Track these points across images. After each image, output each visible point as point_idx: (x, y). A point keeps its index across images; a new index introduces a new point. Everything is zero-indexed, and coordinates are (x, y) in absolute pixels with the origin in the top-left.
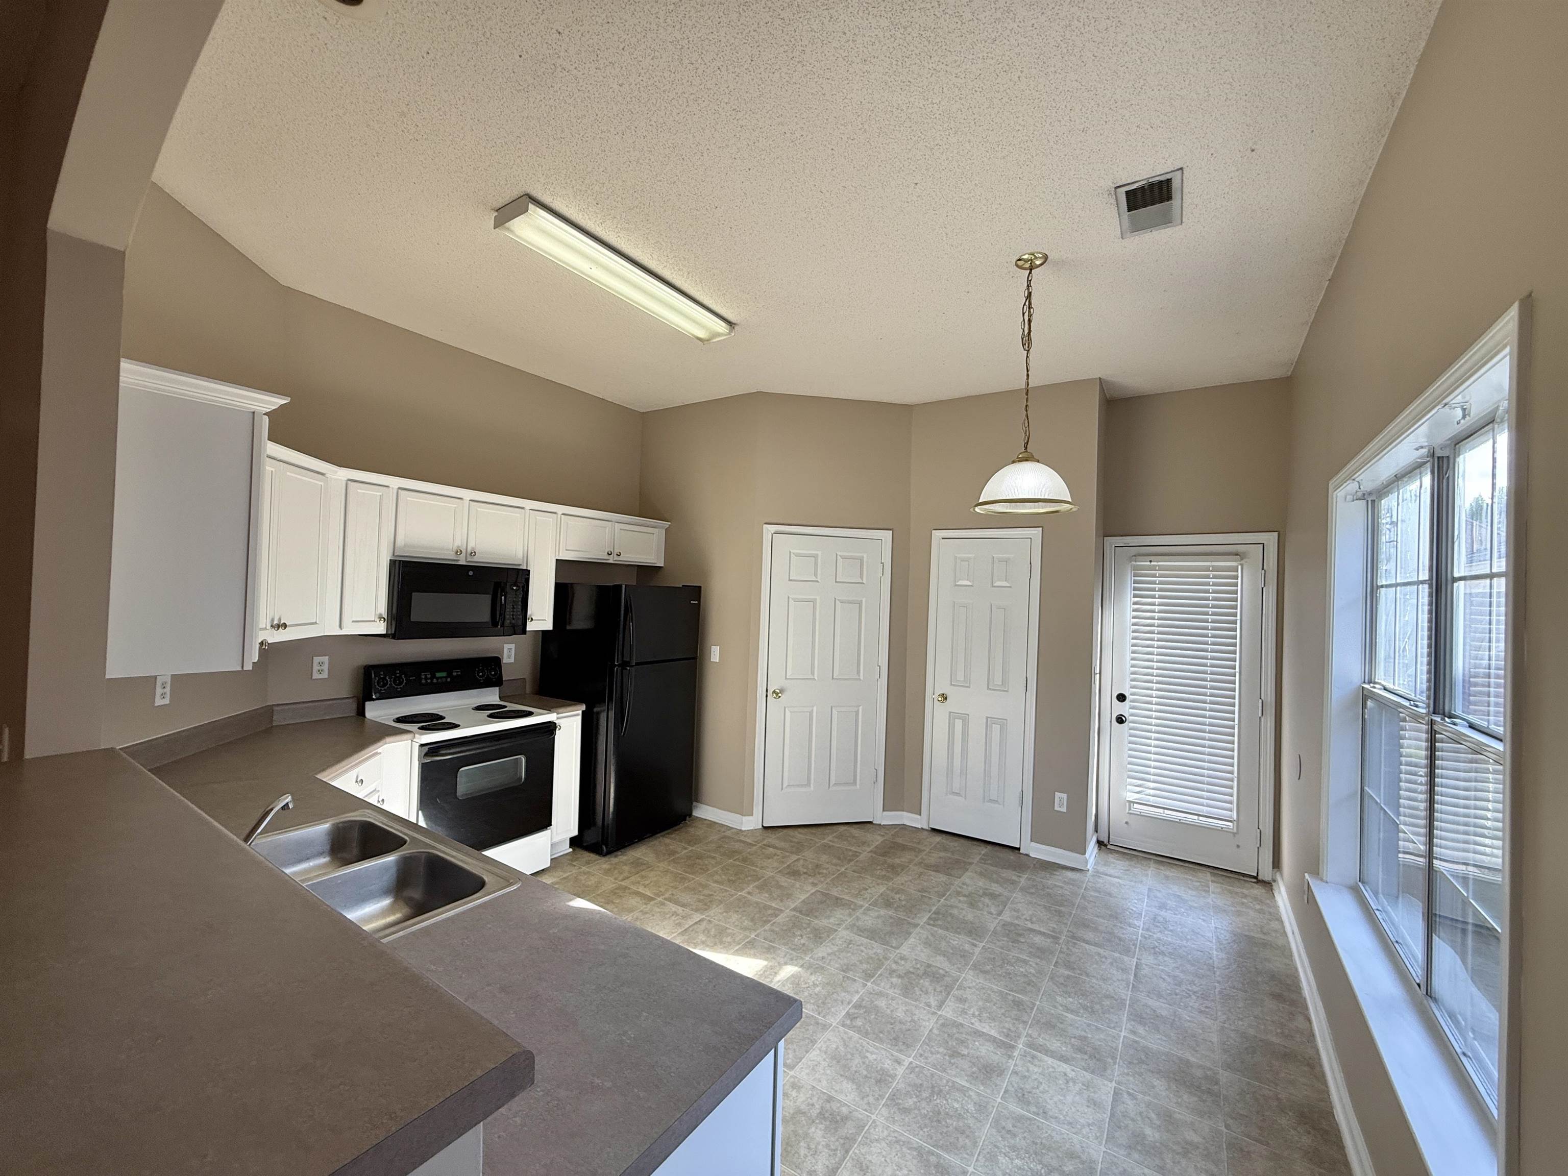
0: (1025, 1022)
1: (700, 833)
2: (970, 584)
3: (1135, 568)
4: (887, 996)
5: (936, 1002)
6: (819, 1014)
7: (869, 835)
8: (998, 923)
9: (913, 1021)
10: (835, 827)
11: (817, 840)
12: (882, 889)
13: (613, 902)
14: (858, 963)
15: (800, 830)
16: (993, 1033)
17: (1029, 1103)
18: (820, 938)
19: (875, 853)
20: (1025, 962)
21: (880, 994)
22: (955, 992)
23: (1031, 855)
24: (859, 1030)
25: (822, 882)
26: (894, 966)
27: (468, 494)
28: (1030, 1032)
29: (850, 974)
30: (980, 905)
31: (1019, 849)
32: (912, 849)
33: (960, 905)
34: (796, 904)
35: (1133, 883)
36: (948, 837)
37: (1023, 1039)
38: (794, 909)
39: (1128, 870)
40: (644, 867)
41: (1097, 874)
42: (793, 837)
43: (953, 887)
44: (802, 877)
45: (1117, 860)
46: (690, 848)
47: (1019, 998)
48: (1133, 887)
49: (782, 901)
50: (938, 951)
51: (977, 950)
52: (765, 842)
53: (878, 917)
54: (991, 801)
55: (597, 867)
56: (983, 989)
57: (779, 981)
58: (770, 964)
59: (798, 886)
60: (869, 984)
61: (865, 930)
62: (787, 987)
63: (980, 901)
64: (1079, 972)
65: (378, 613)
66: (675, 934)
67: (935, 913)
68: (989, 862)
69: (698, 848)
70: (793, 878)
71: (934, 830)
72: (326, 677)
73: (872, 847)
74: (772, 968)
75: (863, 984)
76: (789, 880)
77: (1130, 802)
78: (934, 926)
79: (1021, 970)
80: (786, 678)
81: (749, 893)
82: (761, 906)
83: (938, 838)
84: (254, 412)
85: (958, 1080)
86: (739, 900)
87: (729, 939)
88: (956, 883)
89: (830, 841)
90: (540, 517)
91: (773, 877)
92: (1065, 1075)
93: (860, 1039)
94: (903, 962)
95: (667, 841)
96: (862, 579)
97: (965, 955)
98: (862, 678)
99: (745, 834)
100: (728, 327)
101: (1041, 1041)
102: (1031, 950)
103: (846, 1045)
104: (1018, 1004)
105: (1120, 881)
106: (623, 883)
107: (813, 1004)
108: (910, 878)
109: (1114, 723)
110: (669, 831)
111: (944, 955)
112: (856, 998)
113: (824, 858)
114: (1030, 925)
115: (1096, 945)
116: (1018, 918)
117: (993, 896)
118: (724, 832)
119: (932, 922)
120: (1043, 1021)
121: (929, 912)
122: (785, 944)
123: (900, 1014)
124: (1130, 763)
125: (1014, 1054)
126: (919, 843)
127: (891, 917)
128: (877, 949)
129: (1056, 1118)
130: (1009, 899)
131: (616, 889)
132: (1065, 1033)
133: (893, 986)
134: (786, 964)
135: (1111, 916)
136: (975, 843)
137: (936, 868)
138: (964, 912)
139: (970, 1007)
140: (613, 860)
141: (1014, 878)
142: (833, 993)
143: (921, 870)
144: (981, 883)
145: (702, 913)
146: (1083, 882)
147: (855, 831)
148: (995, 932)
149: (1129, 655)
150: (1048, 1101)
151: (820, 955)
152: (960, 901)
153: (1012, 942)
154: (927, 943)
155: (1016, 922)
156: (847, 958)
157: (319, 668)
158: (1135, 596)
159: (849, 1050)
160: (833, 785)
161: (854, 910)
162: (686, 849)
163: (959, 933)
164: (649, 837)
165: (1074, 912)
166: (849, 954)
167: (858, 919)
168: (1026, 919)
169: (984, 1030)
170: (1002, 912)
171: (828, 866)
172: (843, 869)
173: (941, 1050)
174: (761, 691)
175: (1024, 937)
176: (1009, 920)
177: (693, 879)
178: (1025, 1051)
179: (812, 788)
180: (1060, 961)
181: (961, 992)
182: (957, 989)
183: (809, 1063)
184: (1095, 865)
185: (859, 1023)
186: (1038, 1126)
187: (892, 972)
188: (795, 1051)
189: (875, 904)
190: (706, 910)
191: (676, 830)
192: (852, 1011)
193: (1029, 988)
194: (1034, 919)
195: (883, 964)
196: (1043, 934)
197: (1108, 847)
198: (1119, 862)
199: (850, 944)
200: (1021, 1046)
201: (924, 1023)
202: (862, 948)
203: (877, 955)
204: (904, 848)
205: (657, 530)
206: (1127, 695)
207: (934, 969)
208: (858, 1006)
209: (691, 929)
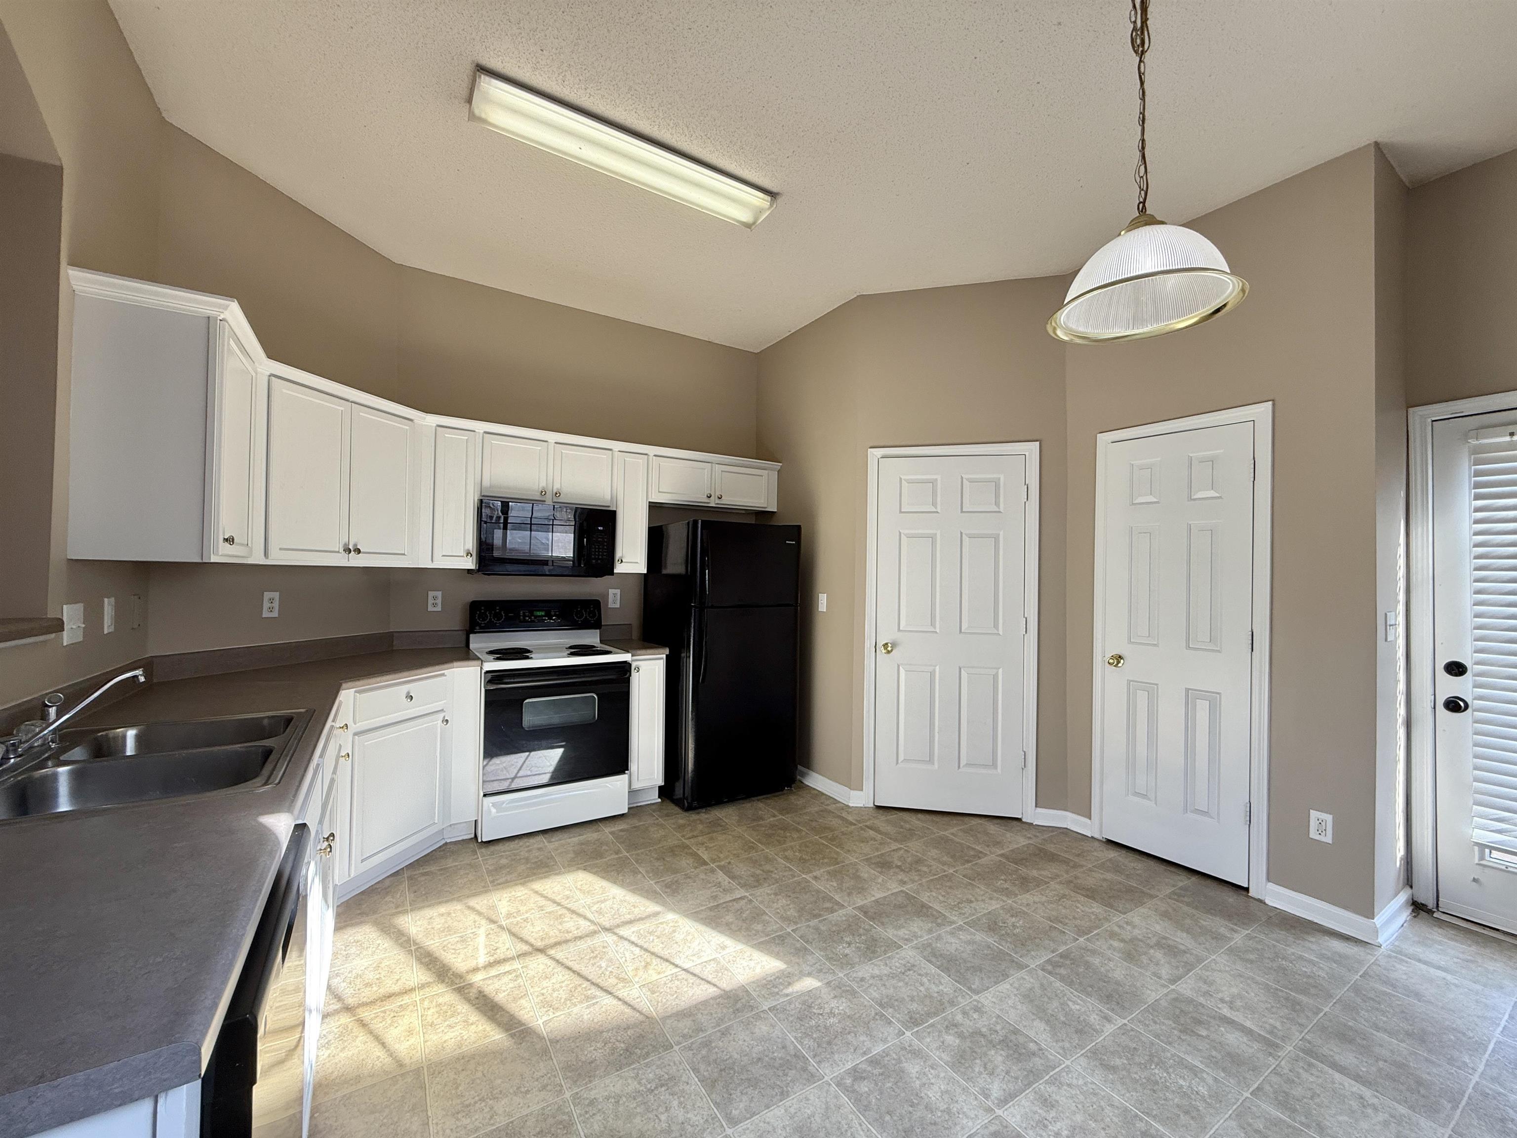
1: (801, 802)
2: (1155, 500)
3: (1476, 451)
4: (925, 1058)
5: (1002, 1093)
6: (814, 1056)
7: (1008, 835)
8: (1166, 995)
9: (948, 1111)
10: (966, 819)
11: (935, 830)
12: (995, 905)
13: (664, 859)
14: (907, 999)
15: (920, 816)
18: (874, 952)
19: (1007, 858)
20: (1194, 1071)
21: (916, 1054)
22: (1040, 1085)
23: (1267, 902)
24: (858, 1099)
25: (913, 881)
26: (959, 1018)
27: (552, 437)
29: (888, 1013)
30: (1145, 959)
31: (1247, 890)
32: (1066, 862)
33: (1109, 953)
34: (865, 902)
35: (1478, 987)
36: (1131, 855)
38: (860, 908)
39: (1471, 961)
40: (720, 828)
41: (1398, 954)
42: (906, 822)
43: (1106, 925)
44: (892, 871)
45: (1449, 939)
46: (781, 817)
47: (1157, 1130)
48: (1477, 993)
49: (849, 894)
50: (1041, 1013)
51: (1109, 1029)
52: (868, 823)
53: (969, 943)
54: (1197, 811)
55: (673, 821)
56: (1095, 1094)
57: (787, 995)
58: (790, 970)
59: (880, 880)
60: (908, 1034)
61: (941, 955)
62: (792, 1006)
63: (1145, 953)
64: (1303, 1119)
65: (466, 548)
66: (703, 908)
67: (1061, 956)
68: (1186, 899)
69: (788, 819)
70: (879, 870)
71: (1110, 842)
72: (440, 610)
73: (1006, 850)
74: (789, 975)
75: (900, 1030)
76: (873, 871)
77: (1482, 846)
78: (1050, 973)
79: (1181, 1082)
80: (899, 629)
81: (816, 878)
82: (821, 895)
83: (1113, 854)
84: (209, 317)
86: (799, 883)
87: (759, 927)
88: (1116, 919)
89: (953, 834)
90: (629, 458)
91: (855, 864)
93: (853, 1112)
94: (976, 1016)
95: (761, 805)
96: (998, 507)
97: (1083, 1030)
98: (1001, 633)
99: (850, 810)
100: (769, 198)
102: (1214, 1053)
103: (826, 1116)
105: (1449, 977)
106: (687, 842)
107: (815, 1040)
108: (1044, 898)
109: (1441, 710)
110: (769, 796)
111: (1048, 1022)
112: (878, 1049)
113: (934, 852)
114: (1226, 1011)
115: (1357, 1078)
116: (1207, 994)
117: (1172, 951)
118: (828, 805)
119: (1050, 968)
121: (1053, 952)
122: (824, 949)
123: (933, 1094)
124: (1476, 780)
126: (1078, 855)
127: (989, 947)
128: (946, 985)
130: (1200, 960)
131: (676, 846)
133: (943, 1046)
134: (809, 974)
135: (1409, 1034)
136: (1173, 869)
137: (1091, 894)
138: (1111, 964)
139: (1056, 1120)
140: (693, 816)
141: (1222, 930)
142: (849, 1033)
143: (1067, 892)
144: (1160, 927)
145: (747, 890)
146: (1360, 962)
147: (993, 828)
148: (1154, 1008)
149: (1468, 598)
151: (860, 974)
152: (1111, 947)
153: (1181, 1031)
154: (1028, 997)
155: (1202, 1000)
156: (895, 988)
157: (433, 601)
158: (1477, 497)
159: (828, 1125)
160: (963, 766)
161: (939, 925)
162: (774, 816)
163: (1089, 995)
164: (742, 799)
165: (1327, 1009)
166: (901, 984)
167: (939, 938)
168: (1222, 1000)
170: (1180, 979)
171: (933, 863)
172: (951, 871)
174: (869, 644)
175: (1208, 1029)
176: (1189, 993)
177: (763, 850)
179: (936, 766)
180: (1267, 1087)
181: (1051, 1089)
182: (1046, 1082)
183: (761, 1124)
184: (1397, 939)
185: (864, 1087)
187: (952, 1025)
188: (751, 1100)
189: (973, 924)
190: (755, 887)
191: (775, 796)
192: (863, 1066)
193: (1184, 1119)
194: (1239, 1003)
195: (944, 1010)
196: (1248, 1032)
197: (1435, 915)
198: (1453, 943)
199: (909, 970)
201: (965, 1121)
202: (925, 980)
203: (941, 995)
204: (1052, 858)
205: (767, 472)
206: (1468, 663)
207: (1021, 1039)
208: (874, 1062)
209: (724, 905)
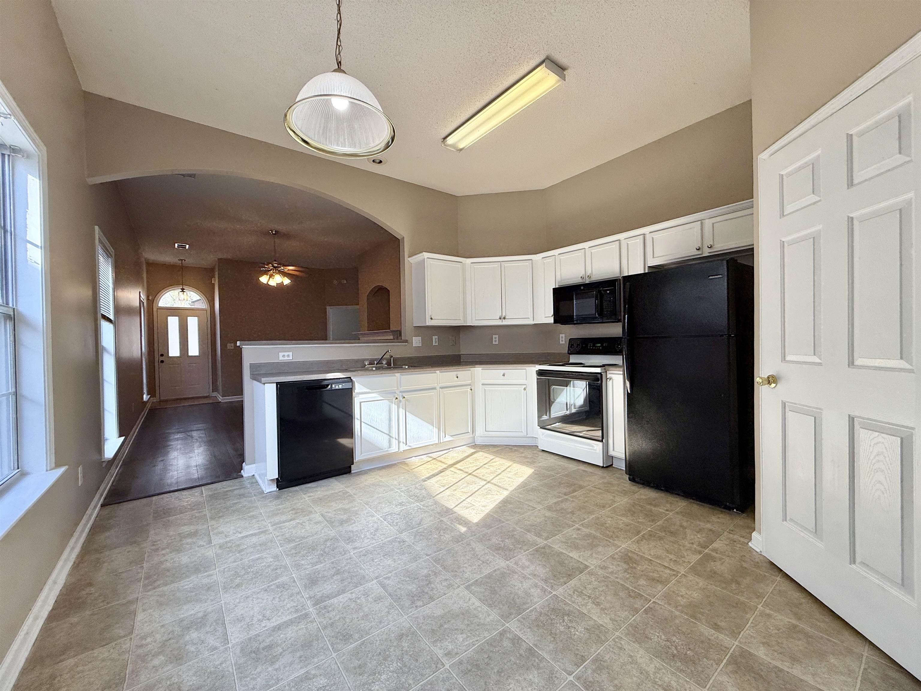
0: (325, 628)
16: (335, 601)
17: (278, 587)
28: (315, 624)
34: (559, 549)
37: (314, 616)
38: (548, 546)
49: (564, 542)
55: (612, 480)
58: (472, 524)
82: (555, 532)
85: (322, 565)
87: (506, 514)
92: (268, 619)
101: (302, 626)
104: (346, 638)
106: (589, 487)
107: (422, 532)
120: (315, 643)
125: (309, 601)
129: (258, 593)
131: (579, 485)
132: (290, 650)
140: (628, 485)
150: (268, 597)
169: (341, 596)
173: (347, 568)
178: (305, 609)
186: (264, 582)
200: (311, 610)
202: (475, 567)
209: (523, 504)
